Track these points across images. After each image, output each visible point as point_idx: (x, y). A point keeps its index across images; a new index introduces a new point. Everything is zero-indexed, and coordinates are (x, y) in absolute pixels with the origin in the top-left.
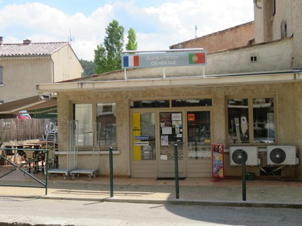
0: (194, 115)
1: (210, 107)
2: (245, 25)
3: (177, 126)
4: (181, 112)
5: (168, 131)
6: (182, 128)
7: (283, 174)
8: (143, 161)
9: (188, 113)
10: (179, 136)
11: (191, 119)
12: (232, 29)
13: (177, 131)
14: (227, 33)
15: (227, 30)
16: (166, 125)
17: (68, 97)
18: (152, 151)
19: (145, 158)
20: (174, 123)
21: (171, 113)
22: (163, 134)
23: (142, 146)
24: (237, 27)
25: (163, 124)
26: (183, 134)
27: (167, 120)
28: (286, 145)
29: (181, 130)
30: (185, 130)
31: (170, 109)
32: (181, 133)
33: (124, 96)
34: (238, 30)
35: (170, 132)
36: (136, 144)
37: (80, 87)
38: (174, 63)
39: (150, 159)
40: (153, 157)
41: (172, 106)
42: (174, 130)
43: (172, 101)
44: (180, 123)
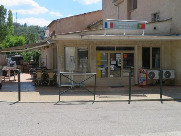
0: (126, 55)
1: (133, 51)
2: (88, 13)
3: (118, 60)
4: (121, 53)
5: (114, 62)
6: (121, 61)
7: (165, 83)
8: (102, 78)
9: (124, 53)
10: (119, 65)
11: (125, 57)
12: (83, 14)
13: (118, 62)
14: (80, 16)
15: (80, 15)
16: (113, 60)
17: (64, 43)
18: (106, 73)
19: (103, 76)
20: (117, 59)
21: (116, 53)
22: (112, 64)
23: (101, 71)
24: (85, 14)
25: (112, 59)
26: (121, 64)
27: (114, 57)
28: (171, 69)
29: (120, 62)
30: (122, 62)
31: (115, 51)
32: (120, 64)
33: (95, 44)
34: (85, 15)
35: (115, 63)
36: (99, 69)
37: (81, 38)
38: (130, 28)
39: (105, 77)
40: (106, 76)
41: (117, 50)
42: (117, 62)
43: (117, 47)
44: (120, 58)
